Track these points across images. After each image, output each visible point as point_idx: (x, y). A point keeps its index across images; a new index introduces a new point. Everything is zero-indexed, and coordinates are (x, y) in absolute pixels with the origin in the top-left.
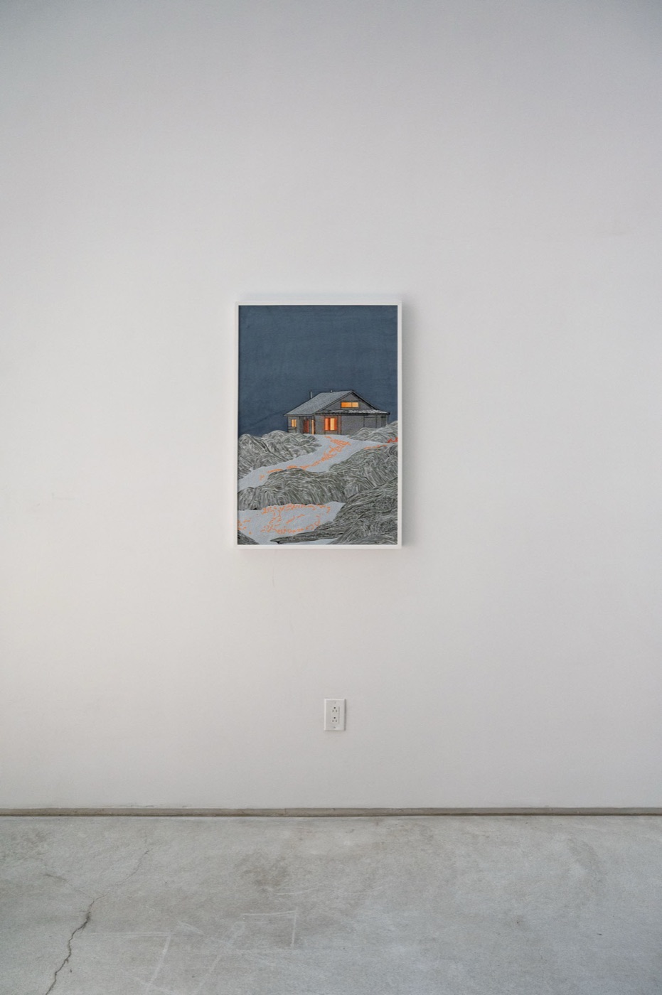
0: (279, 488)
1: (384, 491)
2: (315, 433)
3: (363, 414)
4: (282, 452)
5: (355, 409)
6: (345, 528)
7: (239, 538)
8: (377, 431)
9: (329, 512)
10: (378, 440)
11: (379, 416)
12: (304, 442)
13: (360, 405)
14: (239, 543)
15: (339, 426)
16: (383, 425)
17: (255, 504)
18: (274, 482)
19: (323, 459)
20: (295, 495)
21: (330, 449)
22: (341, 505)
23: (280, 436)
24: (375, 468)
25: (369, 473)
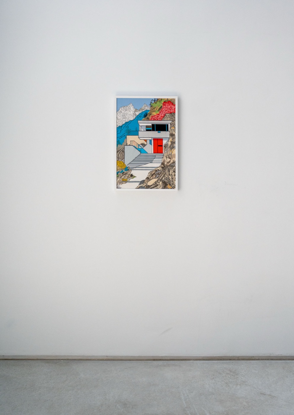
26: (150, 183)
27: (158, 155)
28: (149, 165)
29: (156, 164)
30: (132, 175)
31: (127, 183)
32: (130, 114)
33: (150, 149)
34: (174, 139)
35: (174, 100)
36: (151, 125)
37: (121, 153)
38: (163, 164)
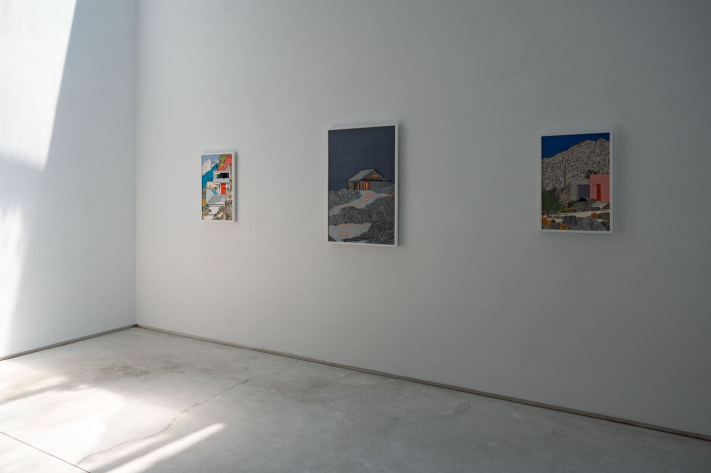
1: (389, 218)
2: (359, 190)
3: (380, 180)
4: (346, 199)
5: (376, 178)
6: (372, 236)
7: (329, 238)
8: (386, 188)
9: (365, 228)
10: (386, 193)
11: (387, 182)
12: (355, 194)
13: (379, 176)
14: (329, 240)
15: (370, 186)
16: (389, 186)
17: (335, 223)
18: (343, 213)
19: (363, 202)
20: (351, 219)
21: (366, 197)
22: (370, 224)
23: (346, 191)
24: (385, 207)
25: (382, 209)
26: (219, 216)
27: (224, 196)
28: (219, 203)
29: (222, 203)
30: (210, 210)
31: (208, 216)
32: (208, 166)
33: (219, 191)
34: (232, 183)
35: (231, 154)
36: (219, 173)
37: (204, 193)
38: (226, 202)
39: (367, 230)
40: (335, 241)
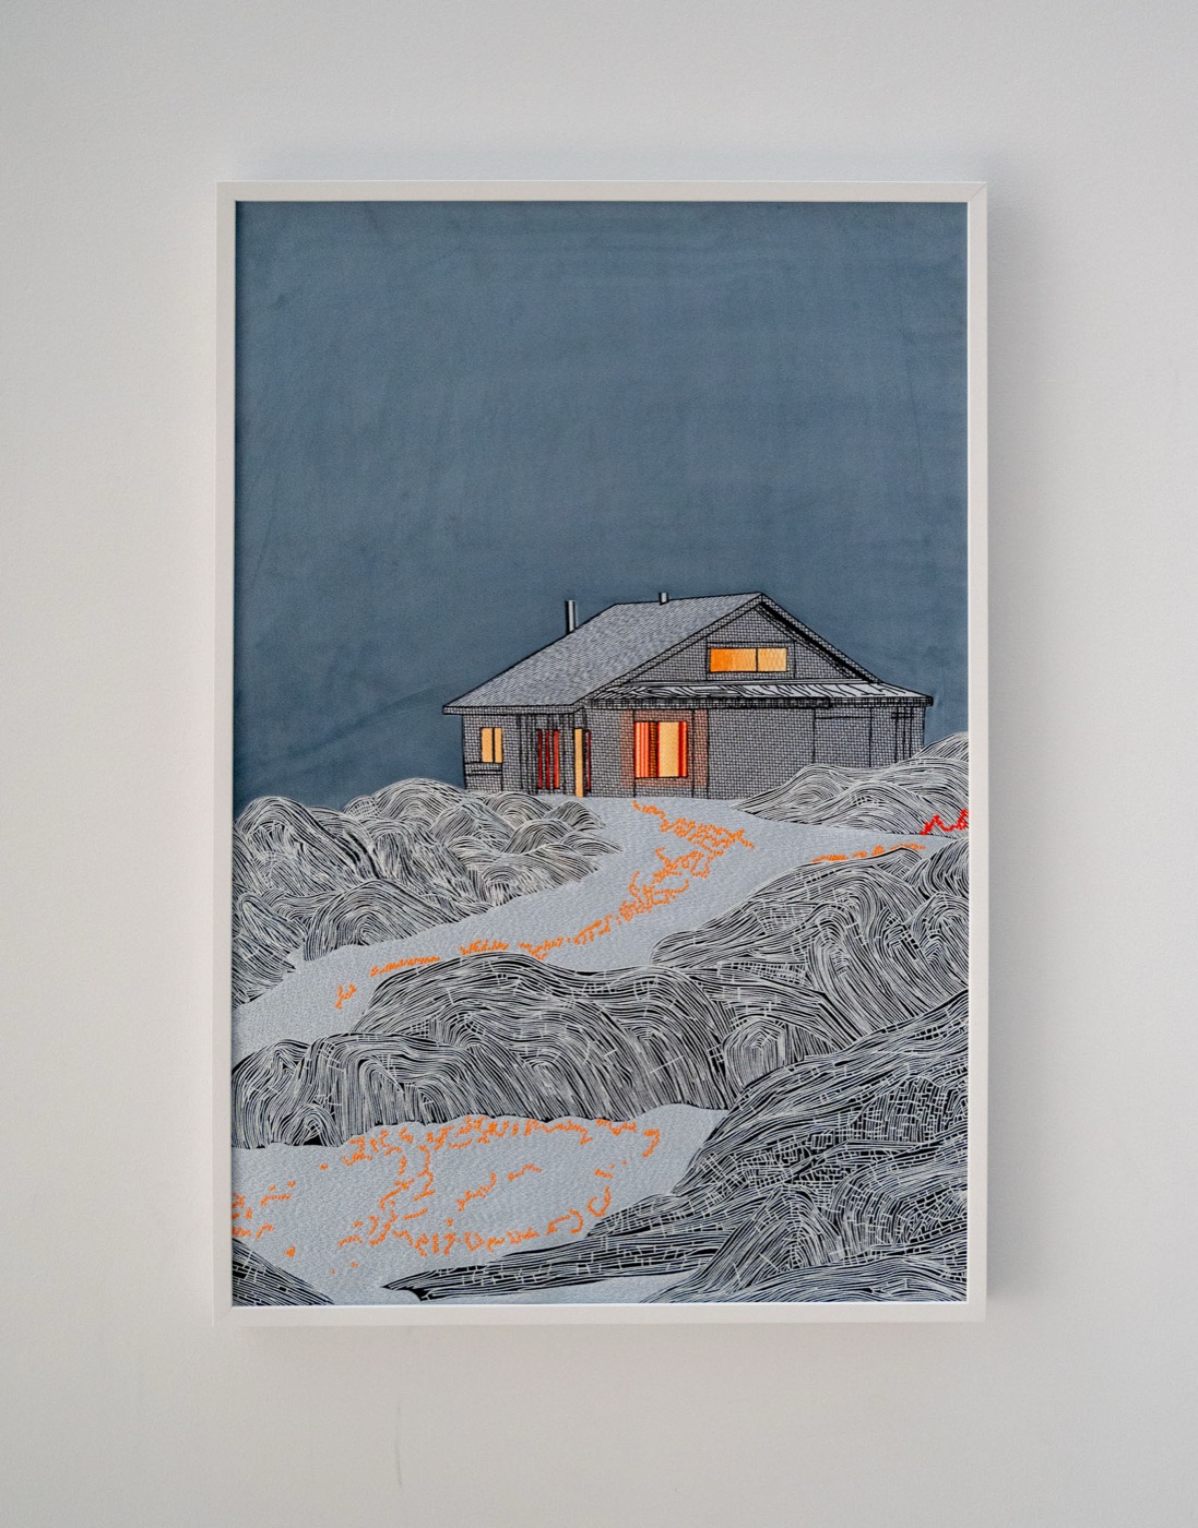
0: (423, 1042)
1: (905, 1056)
2: (587, 791)
3: (809, 703)
4: (439, 880)
5: (770, 678)
6: (727, 1227)
7: (238, 1273)
8: (876, 778)
10: (879, 824)
11: (884, 713)
12: (537, 834)
13: (793, 663)
14: (240, 1296)
15: (700, 757)
16: (902, 753)
17: (316, 1115)
18: (399, 1016)
19: (626, 911)
20: (500, 1080)
21: (657, 865)
22: (710, 1119)
23: (432, 805)
24: (862, 953)
25: (834, 973)
39: (679, 1172)
40: (312, 1299)
